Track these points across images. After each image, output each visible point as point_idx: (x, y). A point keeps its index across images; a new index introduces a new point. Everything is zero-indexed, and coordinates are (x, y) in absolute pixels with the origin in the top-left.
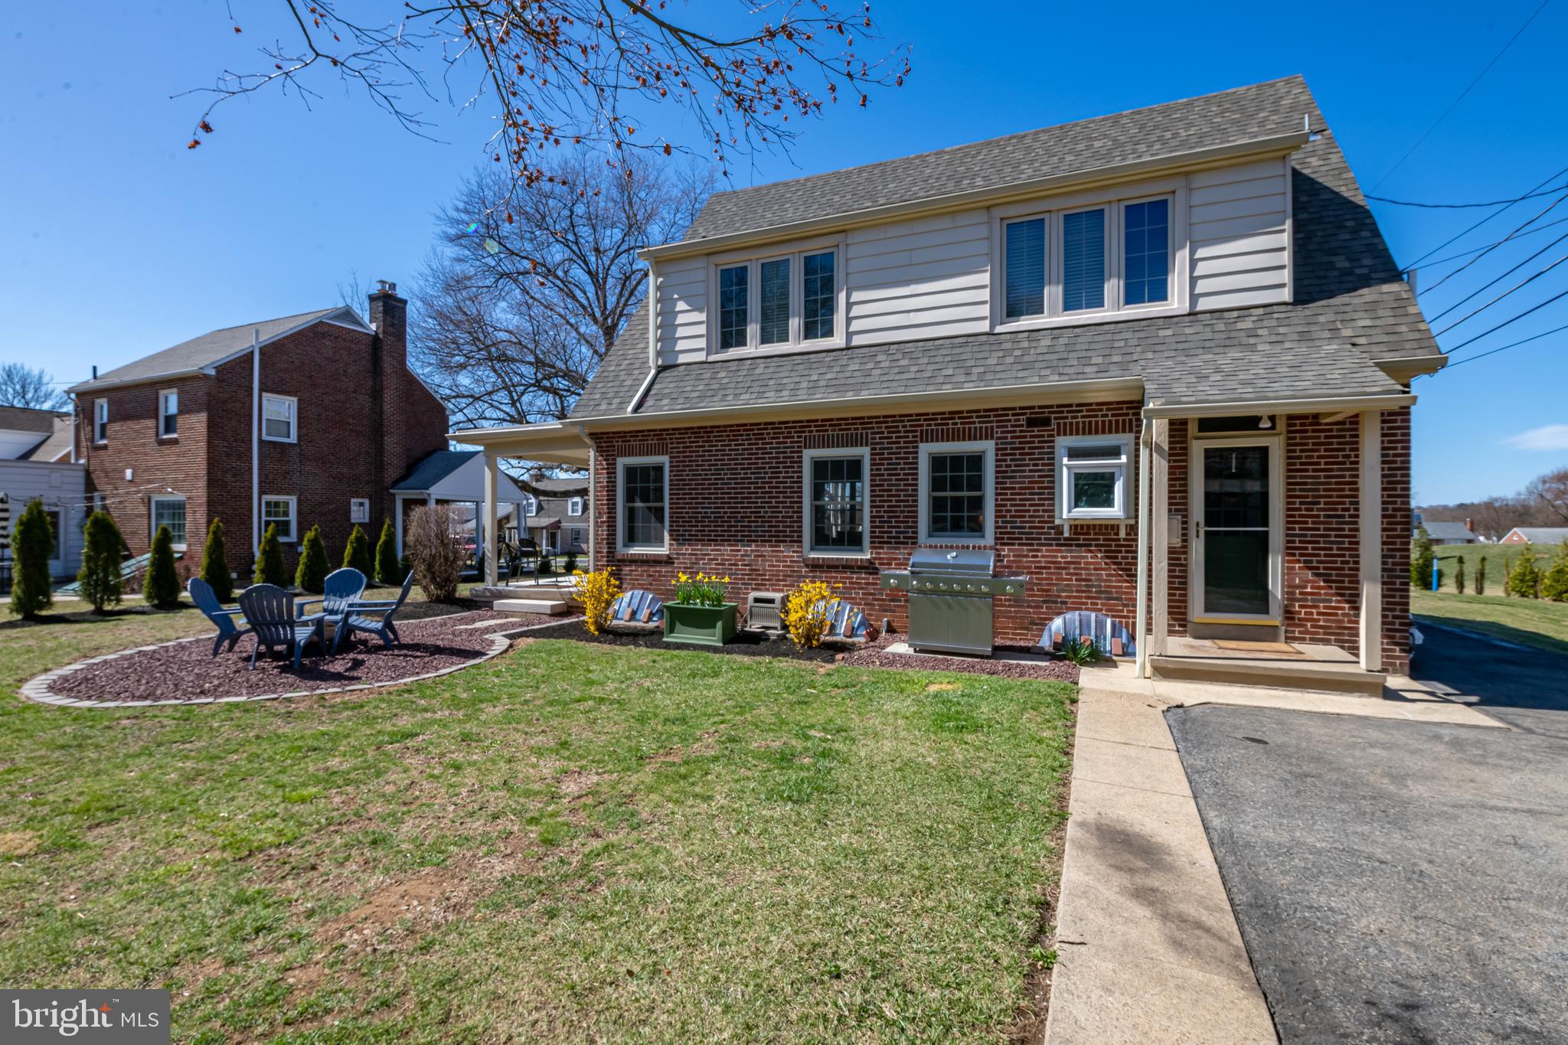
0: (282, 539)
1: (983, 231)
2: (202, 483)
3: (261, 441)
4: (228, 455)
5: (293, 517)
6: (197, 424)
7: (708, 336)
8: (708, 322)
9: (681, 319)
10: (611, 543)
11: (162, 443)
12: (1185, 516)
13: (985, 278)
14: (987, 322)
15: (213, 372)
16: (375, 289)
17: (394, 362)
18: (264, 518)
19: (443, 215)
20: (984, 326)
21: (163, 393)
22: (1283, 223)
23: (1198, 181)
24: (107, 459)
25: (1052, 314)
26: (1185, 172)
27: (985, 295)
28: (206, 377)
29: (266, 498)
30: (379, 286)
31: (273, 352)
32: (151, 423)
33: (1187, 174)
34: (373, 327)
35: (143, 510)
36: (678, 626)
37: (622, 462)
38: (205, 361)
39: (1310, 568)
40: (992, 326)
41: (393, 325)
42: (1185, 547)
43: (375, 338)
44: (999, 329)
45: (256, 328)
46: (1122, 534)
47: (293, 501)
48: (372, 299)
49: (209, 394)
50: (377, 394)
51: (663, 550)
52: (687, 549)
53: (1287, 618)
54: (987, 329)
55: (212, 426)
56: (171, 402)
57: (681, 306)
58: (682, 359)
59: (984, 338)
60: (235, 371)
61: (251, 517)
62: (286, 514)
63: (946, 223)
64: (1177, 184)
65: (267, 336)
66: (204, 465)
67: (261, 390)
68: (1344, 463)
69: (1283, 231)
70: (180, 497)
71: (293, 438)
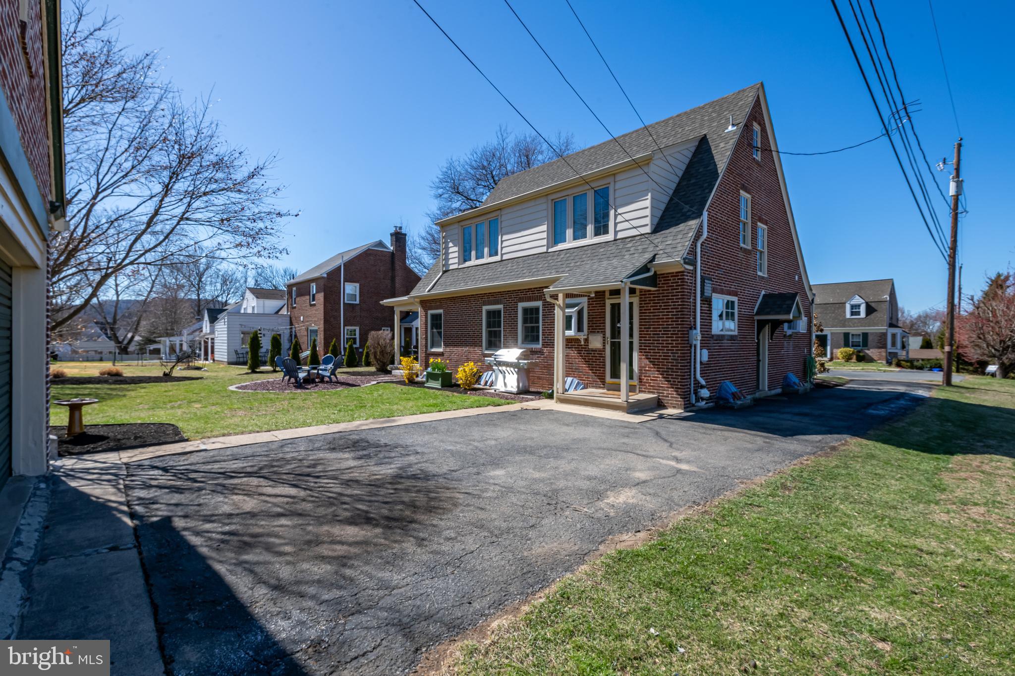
0: (355, 346)
1: (544, 206)
2: (322, 322)
3: (344, 303)
4: (332, 310)
5: (357, 336)
6: (320, 297)
7: (459, 257)
8: (459, 251)
9: (451, 250)
10: (426, 347)
11: (311, 305)
12: (604, 335)
13: (544, 228)
14: (545, 247)
15: (326, 276)
16: (393, 230)
17: (400, 264)
18: (346, 336)
19: (433, 185)
20: (544, 249)
21: (312, 284)
22: (647, 195)
23: (618, 178)
24: (296, 311)
25: (569, 243)
26: (613, 174)
27: (545, 235)
28: (323, 278)
29: (347, 328)
30: (394, 229)
31: (349, 265)
32: (308, 297)
33: (614, 175)
34: (392, 248)
35: (306, 333)
36: (430, 380)
37: (430, 312)
38: (323, 272)
39: (647, 358)
40: (547, 249)
41: (399, 246)
42: (604, 348)
43: (393, 253)
44: (550, 250)
45: (342, 255)
46: (583, 343)
47: (357, 329)
48: (392, 235)
49: (324, 285)
50: (393, 279)
51: (440, 350)
52: (448, 349)
53: (640, 382)
54: (545, 251)
55: (325, 298)
56: (314, 287)
57: (451, 245)
58: (451, 267)
59: (544, 255)
60: (334, 274)
61: (340, 336)
62: (355, 335)
63: (532, 203)
64: (611, 180)
65: (347, 258)
66: (323, 315)
67: (344, 282)
68: (659, 309)
69: (647, 199)
70: (316, 328)
71: (358, 302)
